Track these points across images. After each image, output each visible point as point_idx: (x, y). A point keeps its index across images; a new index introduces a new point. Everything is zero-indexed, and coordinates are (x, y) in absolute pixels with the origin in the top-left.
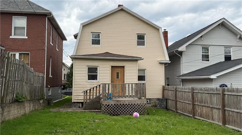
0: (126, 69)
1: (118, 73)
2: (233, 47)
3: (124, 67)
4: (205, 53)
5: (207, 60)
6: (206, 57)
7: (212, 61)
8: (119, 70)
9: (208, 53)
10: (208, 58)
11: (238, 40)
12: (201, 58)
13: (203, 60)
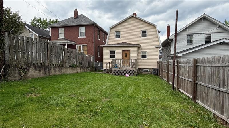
0: (131, 51)
1: (126, 54)
2: (213, 34)
3: (129, 50)
4: (190, 39)
5: (191, 44)
6: (190, 42)
7: (195, 44)
8: (127, 52)
9: (192, 39)
10: (192, 42)
11: (217, 29)
12: (186, 43)
13: (187, 44)
